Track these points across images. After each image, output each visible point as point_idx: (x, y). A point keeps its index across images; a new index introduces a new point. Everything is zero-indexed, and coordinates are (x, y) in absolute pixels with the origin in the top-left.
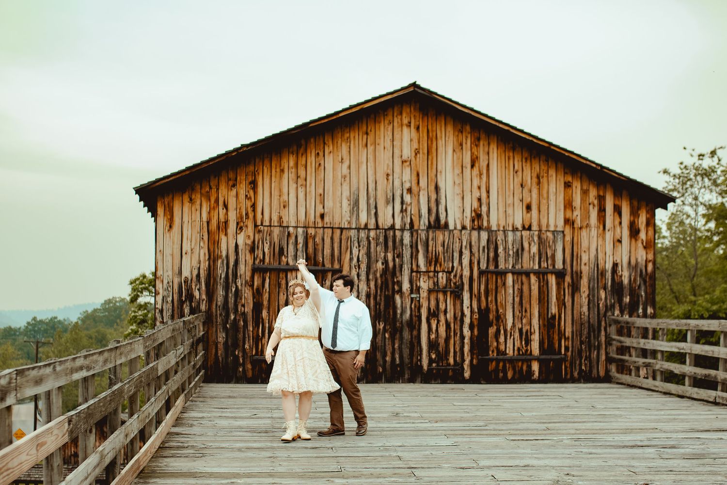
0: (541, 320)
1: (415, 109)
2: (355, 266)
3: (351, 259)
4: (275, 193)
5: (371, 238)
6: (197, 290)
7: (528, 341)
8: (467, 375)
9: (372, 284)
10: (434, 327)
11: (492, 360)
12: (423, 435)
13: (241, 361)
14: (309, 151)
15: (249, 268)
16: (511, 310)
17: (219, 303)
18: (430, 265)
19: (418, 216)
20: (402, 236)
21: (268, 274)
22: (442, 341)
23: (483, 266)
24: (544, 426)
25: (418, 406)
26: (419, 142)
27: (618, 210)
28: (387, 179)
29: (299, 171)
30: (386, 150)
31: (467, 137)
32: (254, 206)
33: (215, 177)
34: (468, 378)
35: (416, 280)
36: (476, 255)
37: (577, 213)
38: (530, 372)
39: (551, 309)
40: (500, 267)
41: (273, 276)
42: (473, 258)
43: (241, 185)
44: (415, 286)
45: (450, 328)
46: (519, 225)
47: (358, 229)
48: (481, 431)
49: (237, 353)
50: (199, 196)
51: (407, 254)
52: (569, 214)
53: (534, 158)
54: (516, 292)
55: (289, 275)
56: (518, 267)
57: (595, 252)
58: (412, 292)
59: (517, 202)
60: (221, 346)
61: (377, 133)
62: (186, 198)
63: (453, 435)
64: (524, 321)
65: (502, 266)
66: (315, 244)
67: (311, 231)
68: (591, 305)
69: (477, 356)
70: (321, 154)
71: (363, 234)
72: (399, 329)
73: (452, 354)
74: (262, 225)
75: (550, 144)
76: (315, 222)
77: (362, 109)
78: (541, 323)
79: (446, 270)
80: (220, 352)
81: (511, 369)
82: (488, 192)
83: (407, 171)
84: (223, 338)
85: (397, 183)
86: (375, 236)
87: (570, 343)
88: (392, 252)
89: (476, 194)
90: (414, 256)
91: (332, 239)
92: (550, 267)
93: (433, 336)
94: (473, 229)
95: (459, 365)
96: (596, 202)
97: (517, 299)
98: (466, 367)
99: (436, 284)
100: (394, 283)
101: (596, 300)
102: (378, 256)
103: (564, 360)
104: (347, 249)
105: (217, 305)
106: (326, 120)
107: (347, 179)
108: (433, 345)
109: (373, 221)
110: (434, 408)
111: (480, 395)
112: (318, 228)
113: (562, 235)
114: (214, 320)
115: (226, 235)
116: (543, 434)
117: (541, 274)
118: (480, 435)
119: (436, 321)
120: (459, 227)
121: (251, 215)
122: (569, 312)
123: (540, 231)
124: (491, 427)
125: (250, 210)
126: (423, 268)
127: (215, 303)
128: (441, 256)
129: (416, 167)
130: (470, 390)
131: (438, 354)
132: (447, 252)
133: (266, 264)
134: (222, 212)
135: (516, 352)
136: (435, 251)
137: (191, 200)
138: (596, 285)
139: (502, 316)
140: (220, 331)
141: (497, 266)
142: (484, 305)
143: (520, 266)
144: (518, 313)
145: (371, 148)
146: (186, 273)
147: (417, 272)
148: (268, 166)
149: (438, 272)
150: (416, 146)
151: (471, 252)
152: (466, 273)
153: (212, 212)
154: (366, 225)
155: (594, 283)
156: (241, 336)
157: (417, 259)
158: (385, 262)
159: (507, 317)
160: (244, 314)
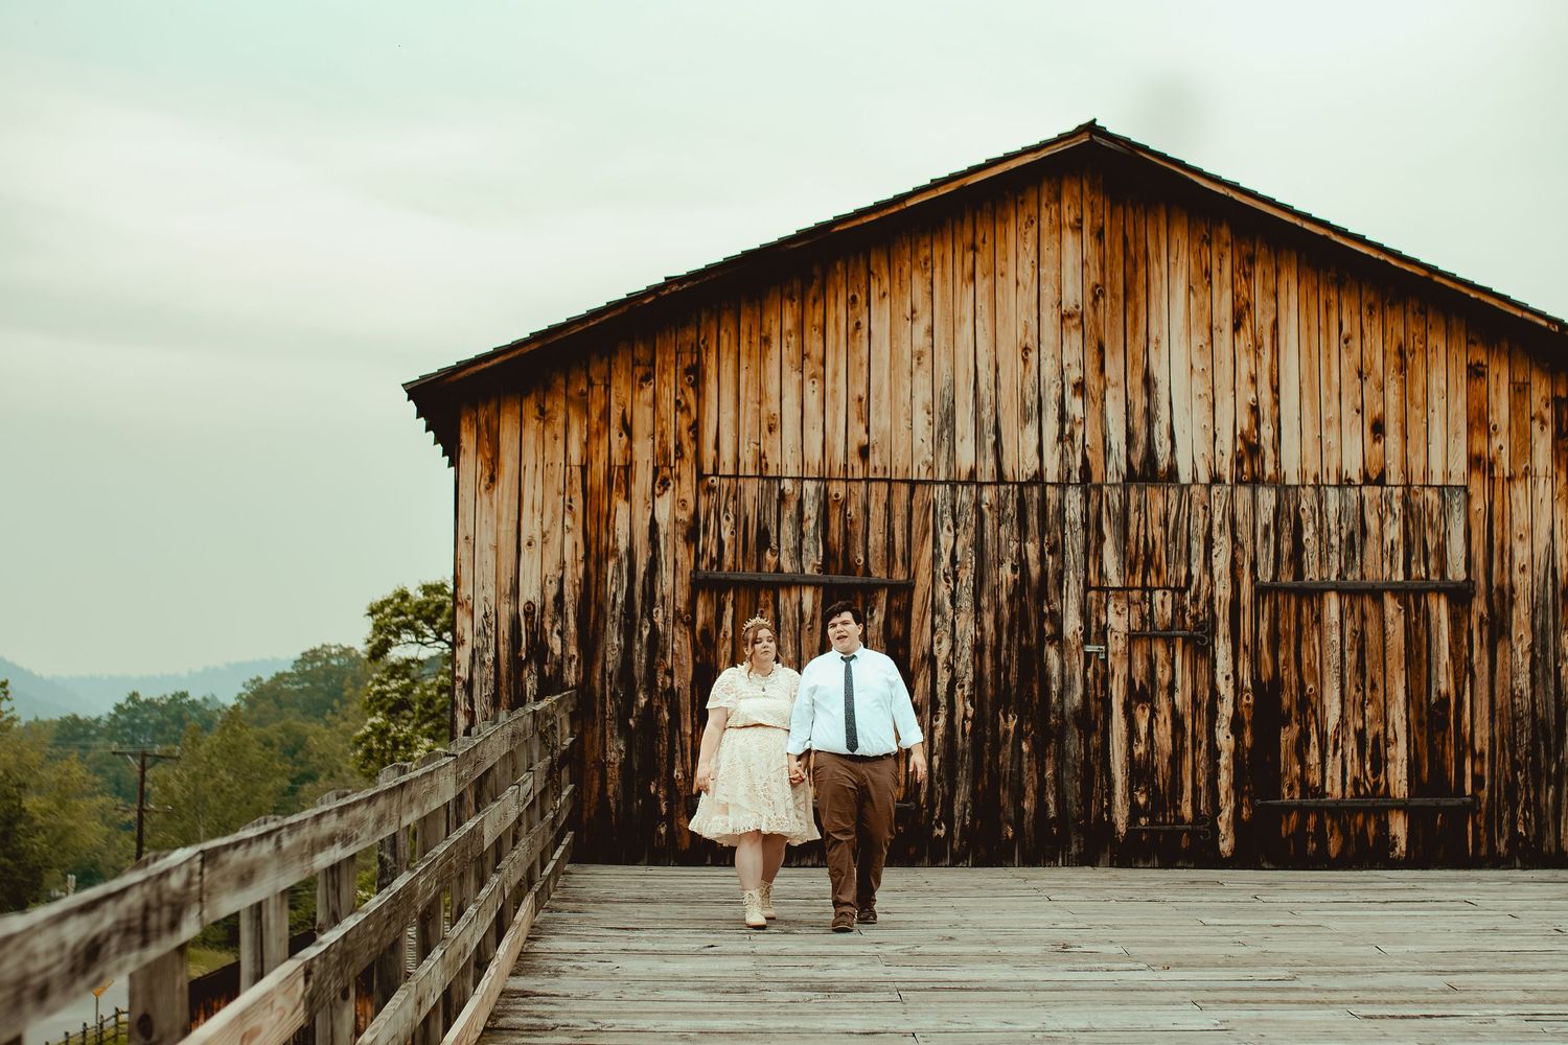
0: (1411, 709)
1: (1092, 188)
2: (945, 574)
3: (936, 558)
4: (749, 395)
5: (984, 506)
6: (555, 634)
7: (1380, 763)
8: (1226, 846)
9: (988, 620)
10: (1143, 725)
11: (1288, 809)
12: (1139, 1003)
13: (664, 810)
14: (831, 292)
15: (684, 579)
16: (1336, 685)
17: (610, 667)
18: (1133, 572)
19: (1100, 451)
20: (1061, 501)
21: (731, 595)
22: (1161, 762)
23: (1266, 575)
24: (1439, 982)
25: (1114, 927)
26: (1103, 269)
28: (1025, 361)
29: (806, 342)
30: (1021, 287)
31: (1221, 256)
32: (696, 428)
33: (601, 358)
34: (1229, 854)
35: (1098, 610)
36: (1248, 547)
37: (1501, 440)
38: (1385, 840)
39: (1438, 682)
40: (1307, 577)
41: (742, 599)
42: (1239, 554)
43: (666, 377)
44: (1094, 624)
45: (1183, 730)
46: (1354, 473)
47: (953, 484)
48: (1283, 992)
49: (653, 790)
50: (561, 403)
51: (1074, 543)
52: (1479, 444)
53: (1391, 305)
54: (1348, 639)
55: (782, 597)
56: (1353, 576)
57: (1548, 540)
58: (1087, 640)
59: (1349, 414)
60: (613, 773)
61: (1000, 246)
62: (530, 407)
63: (1215, 1002)
64: (1369, 712)
65: (1312, 574)
66: (846, 521)
67: (838, 489)
68: (1539, 672)
69: (1252, 800)
70: (862, 299)
71: (964, 496)
72: (1056, 732)
73: (1188, 794)
74: (715, 473)
75: (1432, 270)
76: (846, 466)
77: (962, 188)
78: (1411, 715)
79: (1172, 585)
80: (611, 787)
81: (1336, 833)
82: (1276, 390)
83: (1075, 339)
84: (620, 751)
85: (1049, 370)
86: (994, 502)
87: (1486, 766)
88: (1037, 540)
89: (1247, 395)
90: (1092, 551)
91: (888, 507)
92: (1435, 578)
93: (1140, 750)
94: (1239, 482)
95: (1206, 822)
96: (1548, 414)
97: (1351, 658)
98: (1222, 826)
99: (1147, 619)
100: (1042, 618)
101: (1551, 660)
102: (1003, 549)
103: (1472, 808)
104: (926, 532)
105: (604, 670)
106: (874, 217)
107: (926, 360)
108: (1140, 772)
109: (990, 463)
110: (1154, 932)
111: (1265, 898)
112: (853, 480)
113: (1462, 495)
114: (598, 708)
115: (628, 498)
116: (1442, 1002)
117: (1412, 595)
118: (1283, 1002)
119: (1147, 712)
120: (1204, 478)
121: (689, 451)
122: (1483, 690)
123: (1408, 486)
124: (1307, 982)
125: (686, 437)
126: (1115, 581)
127: (599, 664)
128: (1160, 549)
129: (1097, 329)
130: (1238, 886)
131: (1153, 793)
132: (1174, 539)
133: (726, 569)
134: (618, 441)
135: (1349, 789)
136: (1146, 536)
137: (543, 414)
138: (1550, 622)
139: (1313, 700)
140: (612, 736)
141: (1299, 574)
142: (1267, 670)
143: (1358, 576)
144: (1354, 690)
145: (983, 285)
146: (529, 592)
147: (1100, 589)
148: (732, 330)
149: (1152, 590)
150: (1095, 277)
151: (1234, 538)
152: (1223, 591)
153: (594, 441)
154: (973, 473)
155: (1546, 616)
156: (663, 747)
157: (1099, 557)
158: (1021, 565)
159: (1327, 702)
160: (671, 694)
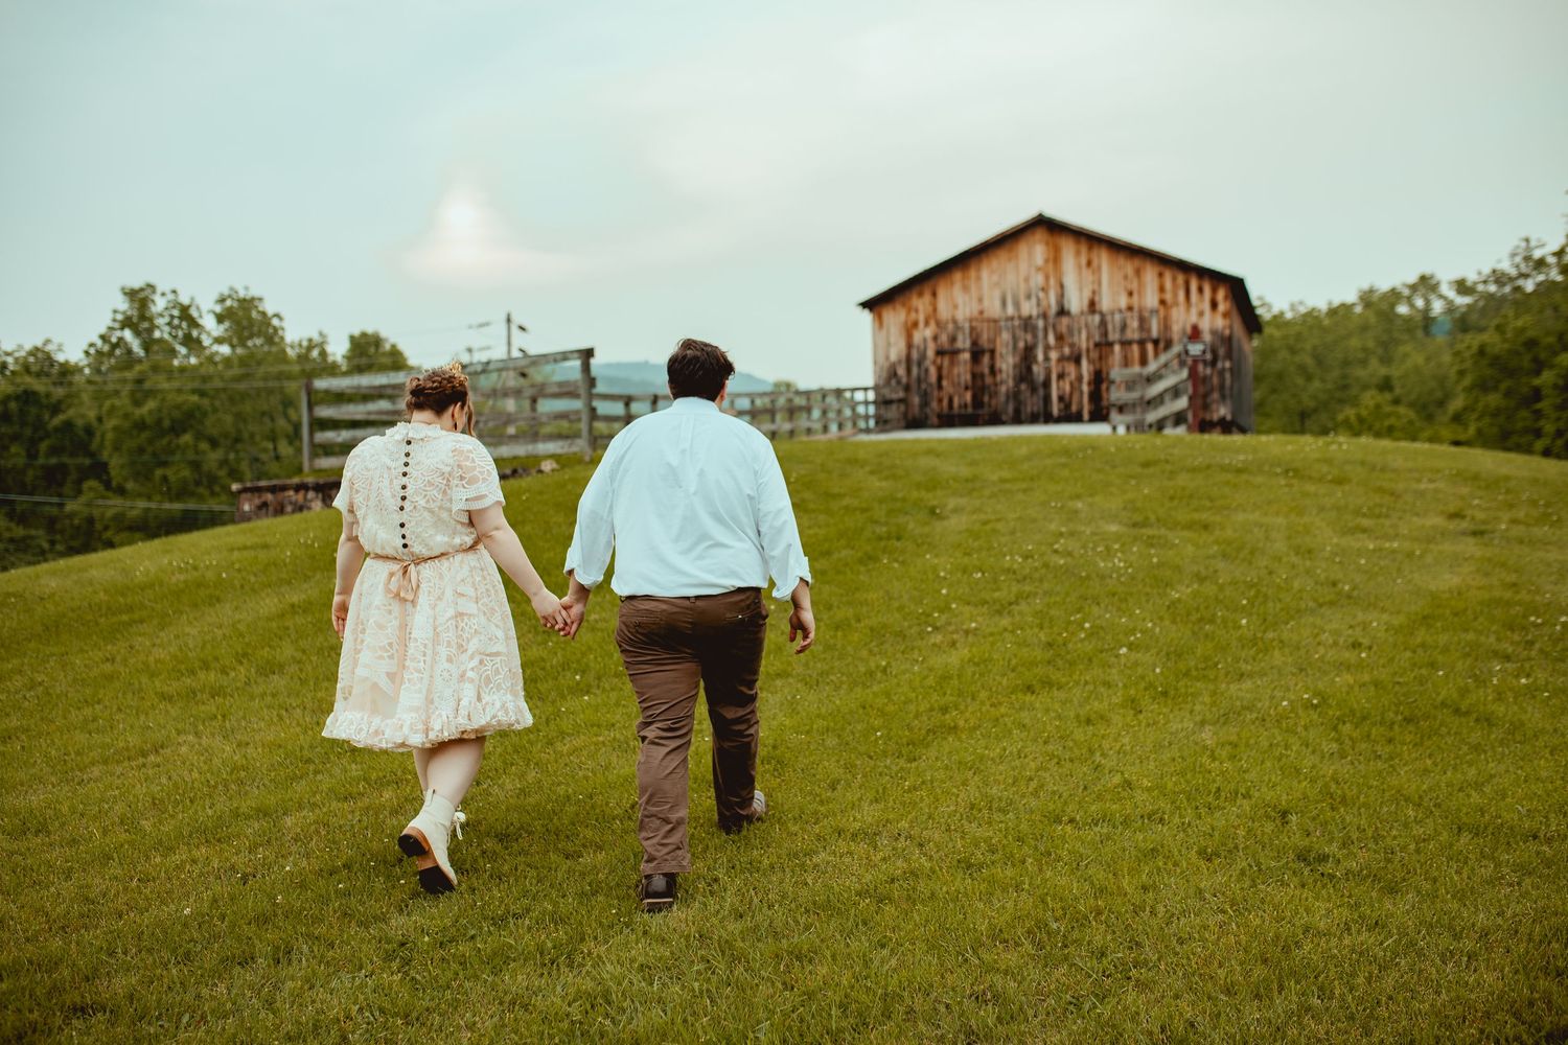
1: (1039, 233)
2: (1004, 346)
3: (1001, 341)
4: (949, 299)
5: (1015, 326)
6: (900, 370)
8: (1086, 416)
9: (1017, 358)
10: (1061, 385)
11: (1102, 407)
13: (930, 415)
14: (970, 267)
15: (934, 352)
18: (1058, 341)
19: (1048, 307)
20: (1037, 323)
21: (946, 355)
22: (1067, 395)
23: (1097, 340)
26: (1048, 253)
27: (1200, 290)
28: (1026, 282)
30: (1025, 261)
31: (1083, 249)
32: (935, 309)
34: (1087, 420)
35: (1048, 353)
36: (1092, 332)
37: (1169, 294)
41: (949, 356)
42: (1089, 335)
43: (927, 295)
44: (1047, 357)
45: (1073, 386)
46: (1124, 308)
47: (1006, 320)
49: (927, 410)
50: (899, 306)
51: (1041, 334)
52: (1162, 297)
53: (1131, 258)
54: (1122, 357)
55: (960, 355)
58: (1045, 362)
59: (1122, 290)
60: (916, 405)
61: (1018, 250)
62: (891, 308)
65: (1111, 338)
66: (977, 332)
67: (976, 323)
69: (1093, 404)
70: (980, 267)
71: (1010, 323)
72: (1036, 388)
73: (1075, 404)
74: (941, 321)
76: (977, 317)
79: (1070, 344)
80: (915, 409)
82: (1100, 285)
83: (1040, 275)
85: (1033, 284)
86: (1018, 324)
88: (1030, 334)
89: (1091, 287)
90: (1046, 336)
91: (989, 328)
92: (1148, 337)
93: (1061, 392)
94: (1089, 313)
95: (1080, 412)
96: (1183, 285)
97: (1123, 362)
98: (1085, 411)
99: (1062, 355)
100: (1032, 356)
102: (1020, 338)
104: (999, 334)
105: (913, 378)
106: (982, 246)
107: (998, 285)
108: (1061, 399)
109: (1017, 313)
112: (979, 321)
113: (1157, 312)
114: (911, 388)
115: (917, 330)
117: (1142, 343)
119: (1063, 382)
120: (1078, 312)
121: (934, 316)
123: (1140, 310)
125: (933, 312)
126: (1052, 345)
128: (1065, 335)
129: (1047, 271)
131: (1064, 403)
132: (1070, 331)
133: (945, 348)
134: (914, 315)
136: (1062, 331)
137: (894, 309)
140: (915, 396)
141: (1107, 339)
142: (1098, 368)
143: (1125, 338)
145: (1014, 261)
146: (892, 358)
147: (1048, 347)
148: (946, 281)
149: (1063, 347)
150: (1046, 257)
151: (1088, 330)
152: (1084, 345)
153: (908, 315)
154: (1012, 316)
156: (929, 398)
157: (1048, 338)
158: (1026, 342)
160: (931, 385)
